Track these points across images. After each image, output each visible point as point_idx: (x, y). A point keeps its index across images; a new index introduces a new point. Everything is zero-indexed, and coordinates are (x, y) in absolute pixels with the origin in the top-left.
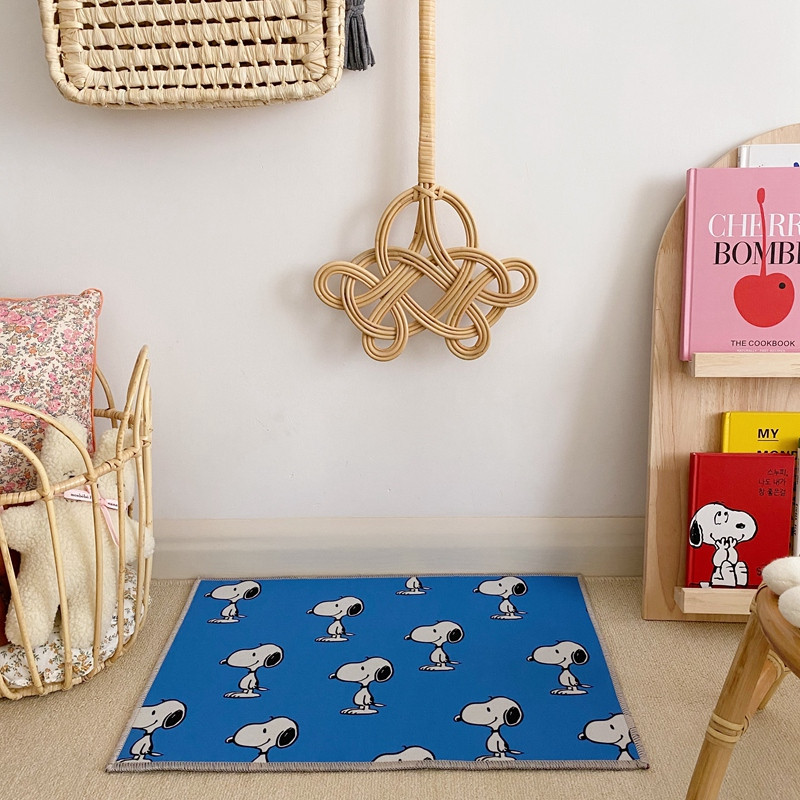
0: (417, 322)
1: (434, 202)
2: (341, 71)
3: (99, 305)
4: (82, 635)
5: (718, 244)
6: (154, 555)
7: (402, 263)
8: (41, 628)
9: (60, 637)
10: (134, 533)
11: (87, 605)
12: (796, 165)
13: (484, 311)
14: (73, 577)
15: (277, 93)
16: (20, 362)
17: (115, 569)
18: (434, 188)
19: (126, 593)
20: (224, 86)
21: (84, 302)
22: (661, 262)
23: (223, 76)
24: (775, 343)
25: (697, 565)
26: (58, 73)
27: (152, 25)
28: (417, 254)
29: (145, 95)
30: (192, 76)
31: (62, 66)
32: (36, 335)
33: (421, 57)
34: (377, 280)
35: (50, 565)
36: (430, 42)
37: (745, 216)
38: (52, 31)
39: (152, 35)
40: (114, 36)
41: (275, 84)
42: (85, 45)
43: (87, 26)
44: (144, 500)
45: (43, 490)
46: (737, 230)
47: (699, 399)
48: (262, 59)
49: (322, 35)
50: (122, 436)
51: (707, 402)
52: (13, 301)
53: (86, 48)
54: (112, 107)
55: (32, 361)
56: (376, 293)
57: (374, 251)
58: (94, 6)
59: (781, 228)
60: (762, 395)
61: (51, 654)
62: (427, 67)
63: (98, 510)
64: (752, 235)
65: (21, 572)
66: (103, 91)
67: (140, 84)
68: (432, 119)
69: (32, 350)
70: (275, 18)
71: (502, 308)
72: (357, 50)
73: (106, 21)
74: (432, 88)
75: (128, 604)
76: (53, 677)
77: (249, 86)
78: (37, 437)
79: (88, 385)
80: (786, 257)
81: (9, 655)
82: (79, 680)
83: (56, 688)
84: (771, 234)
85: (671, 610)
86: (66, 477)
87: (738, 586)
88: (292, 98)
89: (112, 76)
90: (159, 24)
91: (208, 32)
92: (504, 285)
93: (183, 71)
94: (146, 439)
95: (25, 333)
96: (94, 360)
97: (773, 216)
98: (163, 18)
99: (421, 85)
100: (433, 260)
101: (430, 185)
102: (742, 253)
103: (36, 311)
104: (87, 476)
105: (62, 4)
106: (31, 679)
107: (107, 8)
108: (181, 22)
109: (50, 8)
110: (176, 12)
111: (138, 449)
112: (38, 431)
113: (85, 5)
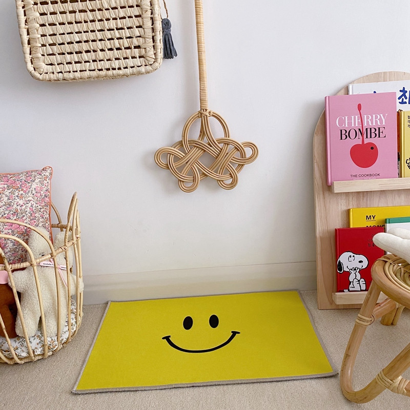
0: (203, 173)
1: (208, 118)
2: (162, 60)
3: (51, 174)
4: (52, 330)
5: (341, 130)
6: (84, 291)
7: (195, 146)
8: (32, 328)
9: (41, 332)
10: (74, 281)
11: (54, 316)
12: (375, 92)
13: (235, 167)
14: (46, 303)
15: (133, 72)
16: (15, 203)
17: (66, 298)
18: (208, 111)
19: (71, 310)
20: (108, 69)
21: (44, 173)
22: (316, 140)
23: (107, 64)
24: (371, 175)
26: (30, 67)
27: (73, 43)
28: (201, 142)
29: (71, 75)
30: (93, 66)
31: (32, 64)
32: (22, 190)
33: (198, 52)
34: (184, 155)
36: (203, 44)
37: (353, 117)
38: (27, 48)
39: (73, 48)
40: (56, 49)
41: (132, 67)
42: (42, 54)
43: (43, 45)
44: (78, 265)
45: (32, 262)
46: (350, 123)
47: (338, 203)
48: (125, 56)
49: (152, 44)
50: (67, 235)
51: (341, 205)
52: (10, 175)
53: (43, 55)
54: (56, 82)
55: (21, 202)
56: (184, 161)
57: (182, 141)
58: (46, 36)
59: (370, 121)
60: (367, 200)
61: (38, 341)
62: (202, 56)
63: (57, 270)
64: (357, 125)
65: (21, 302)
66: (52, 75)
67: (68, 70)
68: (205, 82)
69: (21, 197)
70: (130, 37)
71: (242, 165)
72: (169, 49)
73: (52, 42)
74: (204, 65)
75: (73, 316)
76: (39, 352)
77: (119, 69)
78: (25, 238)
79: (48, 212)
80: (373, 135)
81: (18, 341)
82: (51, 353)
83: (40, 357)
84: (366, 125)
85: (331, 304)
86: (41, 256)
87: (361, 290)
88: (140, 73)
89: (56, 67)
90: (77, 42)
91: (99, 45)
92: (243, 154)
93: (89, 63)
94: (78, 236)
95: (17, 189)
96: (50, 200)
97: (365, 116)
98: (78, 40)
99: (199, 64)
100: (209, 144)
101: (206, 110)
102: (353, 134)
103: (21, 178)
104: (51, 254)
105: (31, 36)
106: (28, 353)
107: (52, 37)
108: (87, 41)
109: (26, 38)
110: (84, 37)
111: (75, 241)
112: (26, 235)
113: (42, 36)
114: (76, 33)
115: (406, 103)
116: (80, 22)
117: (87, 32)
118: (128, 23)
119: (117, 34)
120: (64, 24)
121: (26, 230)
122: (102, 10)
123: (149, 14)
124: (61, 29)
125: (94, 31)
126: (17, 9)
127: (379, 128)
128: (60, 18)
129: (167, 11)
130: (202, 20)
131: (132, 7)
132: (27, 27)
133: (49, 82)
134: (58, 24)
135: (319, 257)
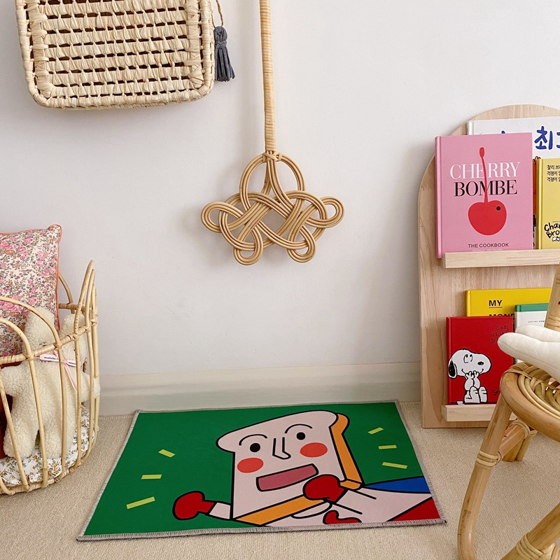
0: (269, 239)
1: (276, 163)
2: (213, 82)
3: (59, 235)
4: (54, 449)
5: (457, 184)
7: (258, 202)
8: (27, 445)
9: (40, 451)
10: (87, 382)
11: (57, 430)
12: (503, 132)
13: (311, 231)
14: (47, 412)
15: (173, 97)
16: (9, 274)
17: (75, 405)
18: (275, 154)
19: (82, 423)
20: (139, 94)
21: (50, 233)
22: (422, 196)
23: (138, 87)
24: (496, 245)
25: (455, 390)
26: (34, 89)
27: (92, 57)
28: (266, 196)
29: (89, 101)
30: (119, 88)
31: (36, 84)
32: (19, 256)
33: (264, 72)
34: (242, 213)
35: (32, 403)
36: (270, 63)
37: (473, 165)
38: (29, 63)
39: (93, 63)
40: (69, 65)
41: (172, 92)
42: (50, 70)
43: (52, 59)
44: (93, 361)
45: (27, 354)
46: (468, 174)
47: (450, 283)
48: (163, 76)
49: (200, 61)
50: (78, 318)
51: (455, 285)
52: (3, 235)
53: (51, 73)
54: (68, 109)
55: (17, 273)
56: (241, 221)
57: (239, 195)
58: (56, 47)
59: (496, 172)
60: (490, 280)
61: (34, 463)
62: (268, 78)
63: (63, 366)
64: (478, 177)
65: (13, 409)
66: (62, 99)
67: (85, 94)
68: (273, 114)
69: (17, 266)
70: (170, 51)
71: (322, 229)
72: (223, 69)
73: (64, 55)
74: (271, 91)
75: (84, 430)
76: (35, 479)
77: (155, 93)
78: (23, 321)
79: (54, 287)
80: (500, 191)
81: (6, 464)
82: (52, 481)
83: (38, 486)
84: (490, 176)
85: (440, 421)
86: (41, 346)
87: (481, 403)
88: (182, 100)
89: (68, 89)
90: (98, 56)
91: (128, 60)
92: (323, 214)
93: (113, 85)
94: (93, 320)
95: (12, 255)
96: (58, 271)
97: (490, 164)
98: (100, 53)
99: (264, 89)
100: (277, 199)
101: (273, 152)
102: (472, 189)
103: (19, 240)
104: (55, 344)
105: (35, 46)
106: (21, 480)
107: (64, 48)
108: (111, 55)
109: (28, 49)
110: (108, 49)
111: (89, 327)
112: (22, 318)
113: (50, 46)
114: (98, 43)
115: (545, 147)
116: (103, 29)
117: (113, 42)
118: (168, 31)
119: (152, 46)
120: (80, 31)
121: (23, 311)
122: (133, 13)
123: (196, 20)
124: (76, 37)
125: (122, 42)
126: (17, 9)
127: (508, 181)
128: (75, 23)
129: (221, 16)
130: (269, 30)
131: (173, 9)
132: (30, 33)
133: (60, 109)
134: (72, 31)
135: (424, 356)
